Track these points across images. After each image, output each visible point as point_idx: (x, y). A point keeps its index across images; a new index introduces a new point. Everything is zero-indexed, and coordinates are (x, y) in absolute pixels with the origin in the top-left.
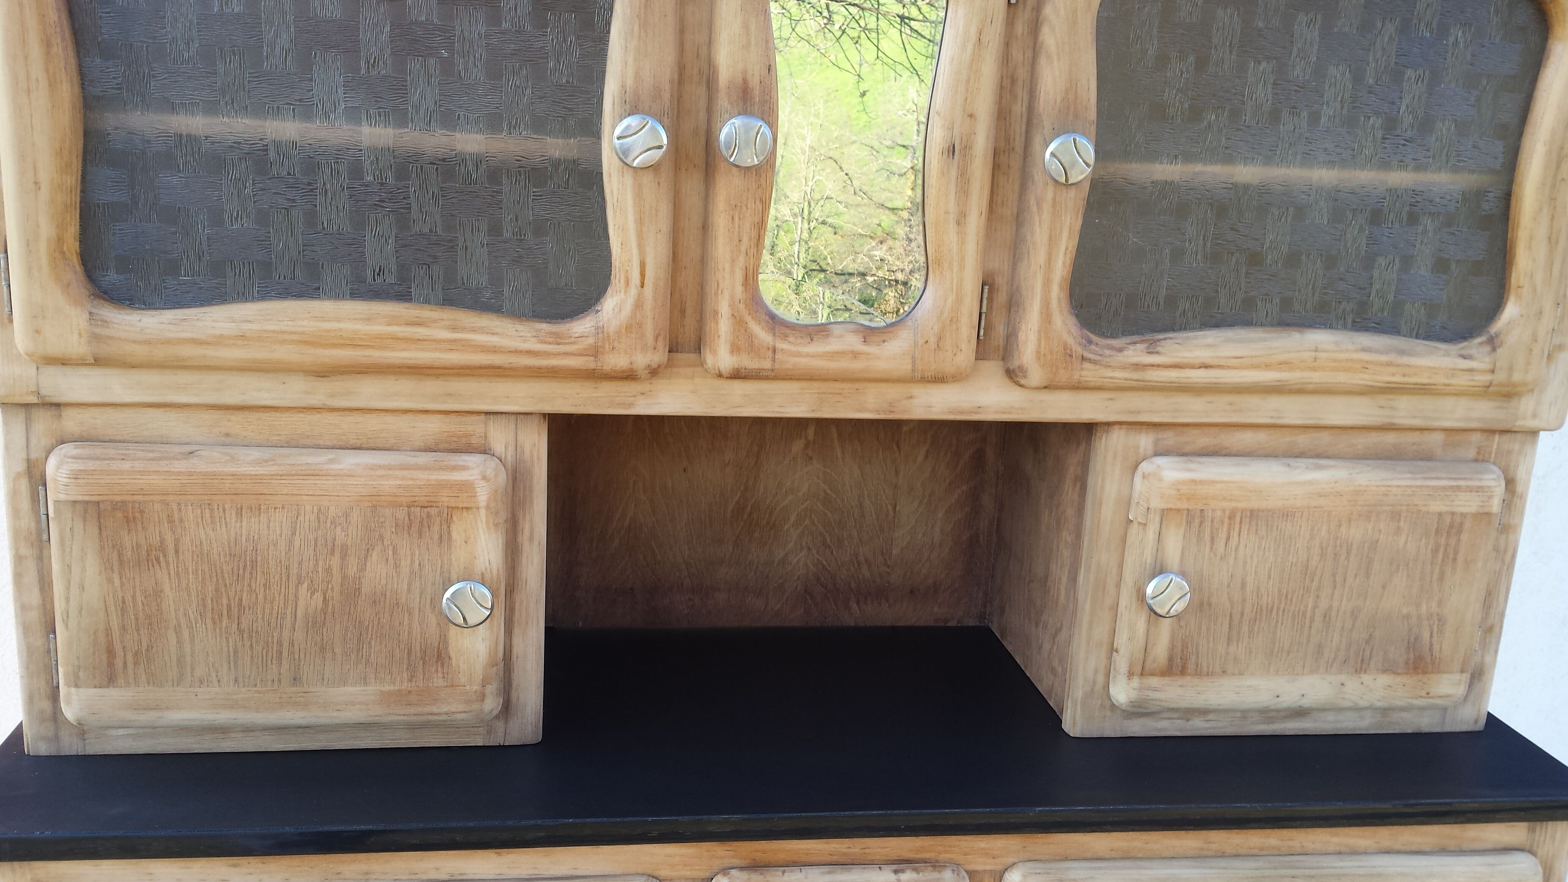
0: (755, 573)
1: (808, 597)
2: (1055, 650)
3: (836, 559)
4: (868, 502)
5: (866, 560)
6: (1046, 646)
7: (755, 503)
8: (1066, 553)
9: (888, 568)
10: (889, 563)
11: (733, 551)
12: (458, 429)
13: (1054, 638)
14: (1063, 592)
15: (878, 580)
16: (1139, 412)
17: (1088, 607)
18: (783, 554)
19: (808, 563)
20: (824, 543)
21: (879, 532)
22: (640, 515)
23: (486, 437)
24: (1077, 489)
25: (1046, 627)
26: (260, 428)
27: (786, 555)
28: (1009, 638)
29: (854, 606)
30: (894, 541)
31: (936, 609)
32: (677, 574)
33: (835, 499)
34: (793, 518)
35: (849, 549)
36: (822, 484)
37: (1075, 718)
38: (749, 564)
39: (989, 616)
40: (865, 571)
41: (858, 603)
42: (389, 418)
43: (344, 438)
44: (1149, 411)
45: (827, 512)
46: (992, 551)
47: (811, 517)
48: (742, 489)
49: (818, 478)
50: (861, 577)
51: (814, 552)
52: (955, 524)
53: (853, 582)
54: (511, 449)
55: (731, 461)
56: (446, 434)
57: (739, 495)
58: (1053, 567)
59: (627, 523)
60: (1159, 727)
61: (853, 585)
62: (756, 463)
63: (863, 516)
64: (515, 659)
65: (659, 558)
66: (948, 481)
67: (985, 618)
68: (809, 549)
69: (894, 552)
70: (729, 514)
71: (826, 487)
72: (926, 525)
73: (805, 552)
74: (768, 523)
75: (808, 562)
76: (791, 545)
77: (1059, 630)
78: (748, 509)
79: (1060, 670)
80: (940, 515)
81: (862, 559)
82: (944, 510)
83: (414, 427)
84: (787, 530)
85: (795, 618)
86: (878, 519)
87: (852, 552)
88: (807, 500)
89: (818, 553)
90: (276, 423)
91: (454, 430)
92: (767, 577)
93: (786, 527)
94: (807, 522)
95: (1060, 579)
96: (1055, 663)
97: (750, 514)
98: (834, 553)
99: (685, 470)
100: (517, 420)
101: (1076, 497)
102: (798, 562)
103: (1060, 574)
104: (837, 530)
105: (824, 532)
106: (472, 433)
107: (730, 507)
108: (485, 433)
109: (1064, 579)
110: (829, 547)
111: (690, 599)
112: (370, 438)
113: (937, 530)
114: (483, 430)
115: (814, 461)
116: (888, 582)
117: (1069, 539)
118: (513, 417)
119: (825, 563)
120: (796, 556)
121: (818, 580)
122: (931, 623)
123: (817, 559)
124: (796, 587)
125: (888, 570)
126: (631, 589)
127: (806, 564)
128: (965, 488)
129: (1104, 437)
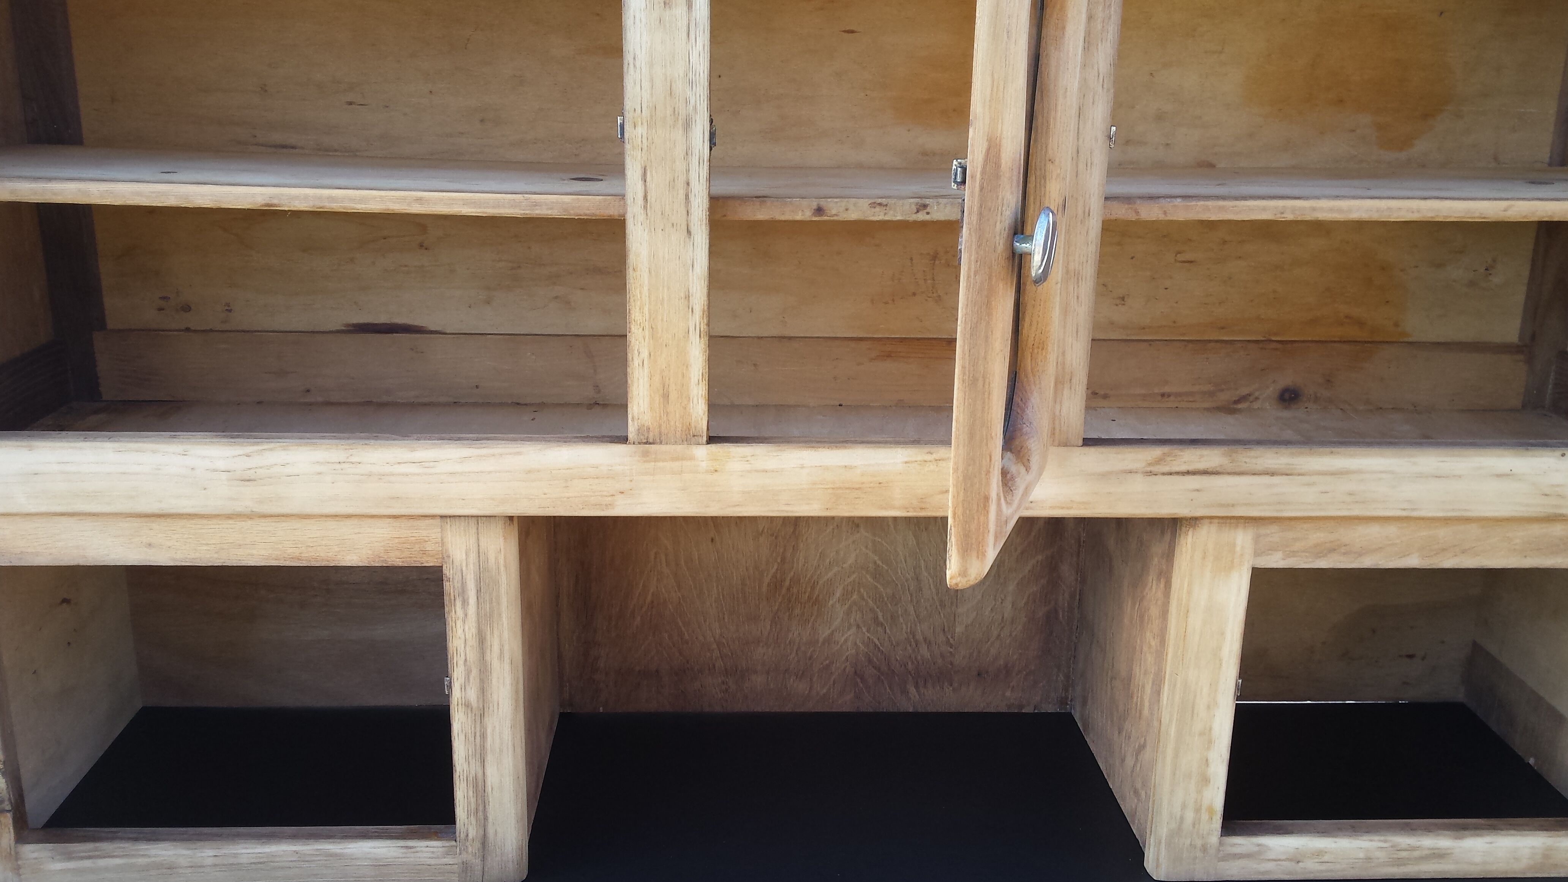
0: (797, 654)
1: (859, 680)
2: (1138, 769)
3: (889, 637)
4: (926, 574)
5: (925, 639)
6: (1130, 761)
7: (794, 576)
8: (1150, 659)
9: (951, 648)
10: (951, 641)
11: (771, 629)
12: (411, 535)
13: (1137, 755)
14: (1147, 704)
15: (940, 661)
16: (1233, 505)
17: (1173, 731)
18: (827, 632)
19: (858, 642)
20: (876, 619)
21: (939, 607)
22: (663, 590)
23: (443, 544)
24: (1162, 585)
25: (1130, 737)
26: (186, 536)
27: (832, 634)
28: (1091, 735)
29: (912, 690)
30: (957, 617)
31: (1008, 694)
32: (708, 654)
33: (887, 571)
34: (838, 594)
35: (904, 627)
36: (870, 554)
37: (1158, 859)
38: (790, 642)
39: (1071, 701)
40: (924, 651)
41: (917, 687)
42: (331, 524)
43: (280, 546)
44: (1246, 504)
45: (879, 586)
46: (1074, 627)
47: (859, 592)
48: (779, 560)
49: (866, 547)
50: (919, 658)
51: (864, 630)
52: (1028, 598)
53: (910, 663)
54: (473, 556)
55: (766, 530)
56: (397, 541)
57: (775, 567)
58: (1137, 670)
59: (649, 598)
60: (1262, 870)
61: (910, 666)
62: (794, 532)
63: (921, 590)
64: (490, 790)
65: (687, 637)
66: (1019, 551)
67: (1067, 704)
68: (858, 626)
69: (957, 630)
70: (764, 588)
71: (876, 558)
72: (995, 600)
73: (854, 629)
74: (809, 598)
75: (858, 640)
76: (837, 623)
77: (1142, 747)
78: (787, 583)
79: (1143, 794)
80: (1011, 587)
81: (920, 637)
82: (1016, 582)
83: (359, 533)
84: (832, 606)
85: (845, 703)
86: (937, 594)
87: (909, 631)
88: (854, 572)
89: (868, 631)
90: (203, 531)
91: (405, 535)
92: (810, 658)
93: (831, 602)
94: (855, 596)
95: (1143, 687)
96: (1139, 785)
97: (788, 589)
98: (888, 631)
99: (712, 540)
100: (478, 523)
101: (1160, 594)
102: (846, 641)
103: (1144, 681)
104: (889, 605)
105: (875, 607)
106: (427, 539)
107: (766, 580)
108: (442, 540)
109: (1148, 689)
110: (882, 624)
111: (723, 683)
112: (309, 546)
113: (1008, 605)
114: (439, 535)
115: (862, 530)
116: (952, 664)
117: (1153, 643)
118: (473, 522)
119: (877, 642)
120: (843, 635)
121: (870, 661)
122: (1004, 709)
123: (868, 637)
124: (845, 669)
125: (951, 650)
126: (657, 671)
127: (856, 644)
128: (1040, 557)
129: (1190, 533)
